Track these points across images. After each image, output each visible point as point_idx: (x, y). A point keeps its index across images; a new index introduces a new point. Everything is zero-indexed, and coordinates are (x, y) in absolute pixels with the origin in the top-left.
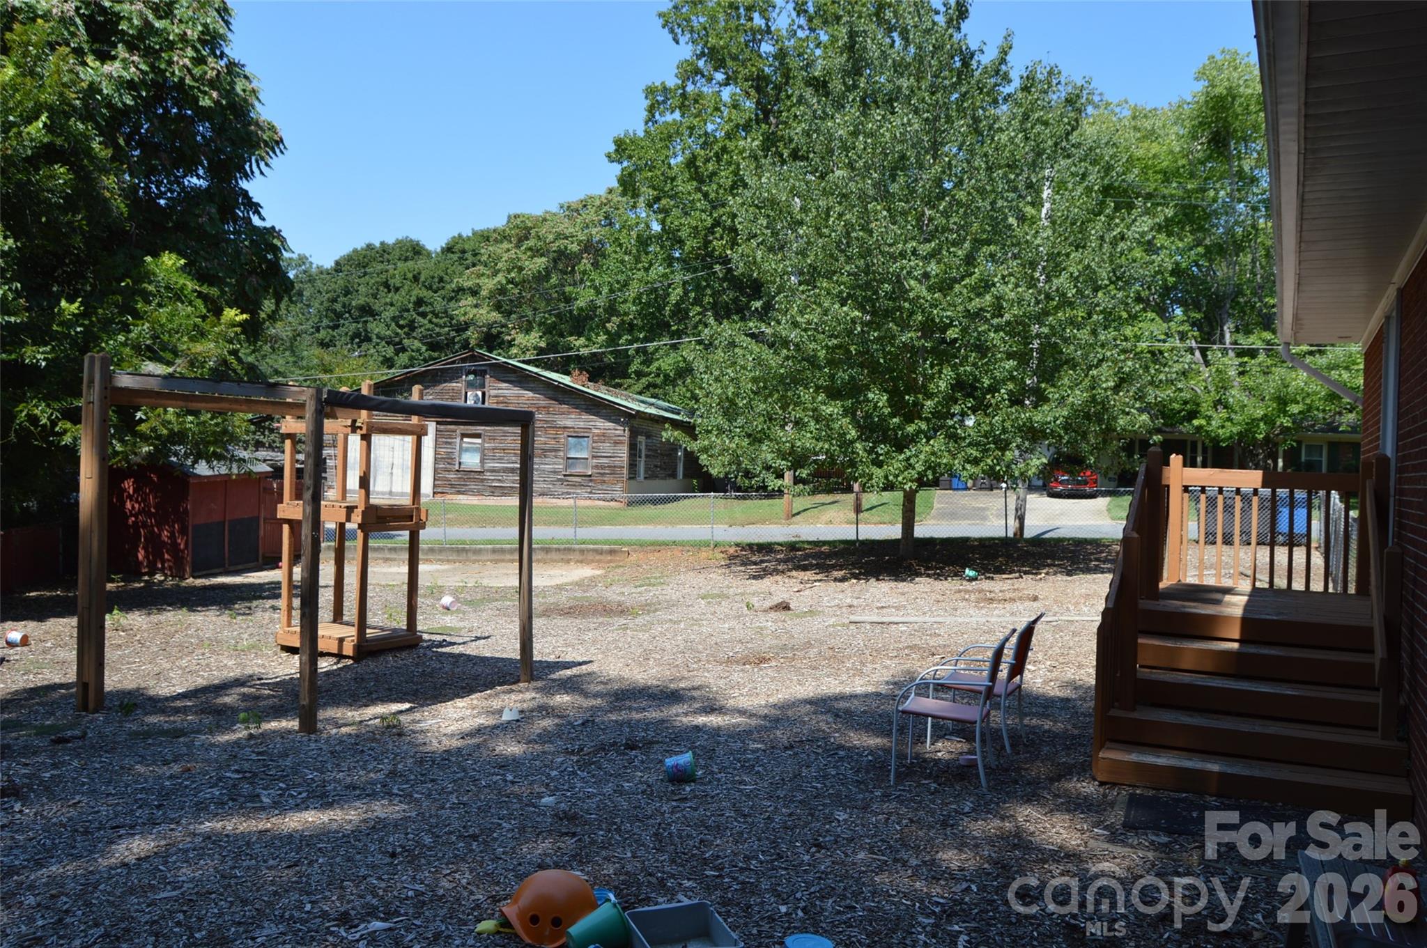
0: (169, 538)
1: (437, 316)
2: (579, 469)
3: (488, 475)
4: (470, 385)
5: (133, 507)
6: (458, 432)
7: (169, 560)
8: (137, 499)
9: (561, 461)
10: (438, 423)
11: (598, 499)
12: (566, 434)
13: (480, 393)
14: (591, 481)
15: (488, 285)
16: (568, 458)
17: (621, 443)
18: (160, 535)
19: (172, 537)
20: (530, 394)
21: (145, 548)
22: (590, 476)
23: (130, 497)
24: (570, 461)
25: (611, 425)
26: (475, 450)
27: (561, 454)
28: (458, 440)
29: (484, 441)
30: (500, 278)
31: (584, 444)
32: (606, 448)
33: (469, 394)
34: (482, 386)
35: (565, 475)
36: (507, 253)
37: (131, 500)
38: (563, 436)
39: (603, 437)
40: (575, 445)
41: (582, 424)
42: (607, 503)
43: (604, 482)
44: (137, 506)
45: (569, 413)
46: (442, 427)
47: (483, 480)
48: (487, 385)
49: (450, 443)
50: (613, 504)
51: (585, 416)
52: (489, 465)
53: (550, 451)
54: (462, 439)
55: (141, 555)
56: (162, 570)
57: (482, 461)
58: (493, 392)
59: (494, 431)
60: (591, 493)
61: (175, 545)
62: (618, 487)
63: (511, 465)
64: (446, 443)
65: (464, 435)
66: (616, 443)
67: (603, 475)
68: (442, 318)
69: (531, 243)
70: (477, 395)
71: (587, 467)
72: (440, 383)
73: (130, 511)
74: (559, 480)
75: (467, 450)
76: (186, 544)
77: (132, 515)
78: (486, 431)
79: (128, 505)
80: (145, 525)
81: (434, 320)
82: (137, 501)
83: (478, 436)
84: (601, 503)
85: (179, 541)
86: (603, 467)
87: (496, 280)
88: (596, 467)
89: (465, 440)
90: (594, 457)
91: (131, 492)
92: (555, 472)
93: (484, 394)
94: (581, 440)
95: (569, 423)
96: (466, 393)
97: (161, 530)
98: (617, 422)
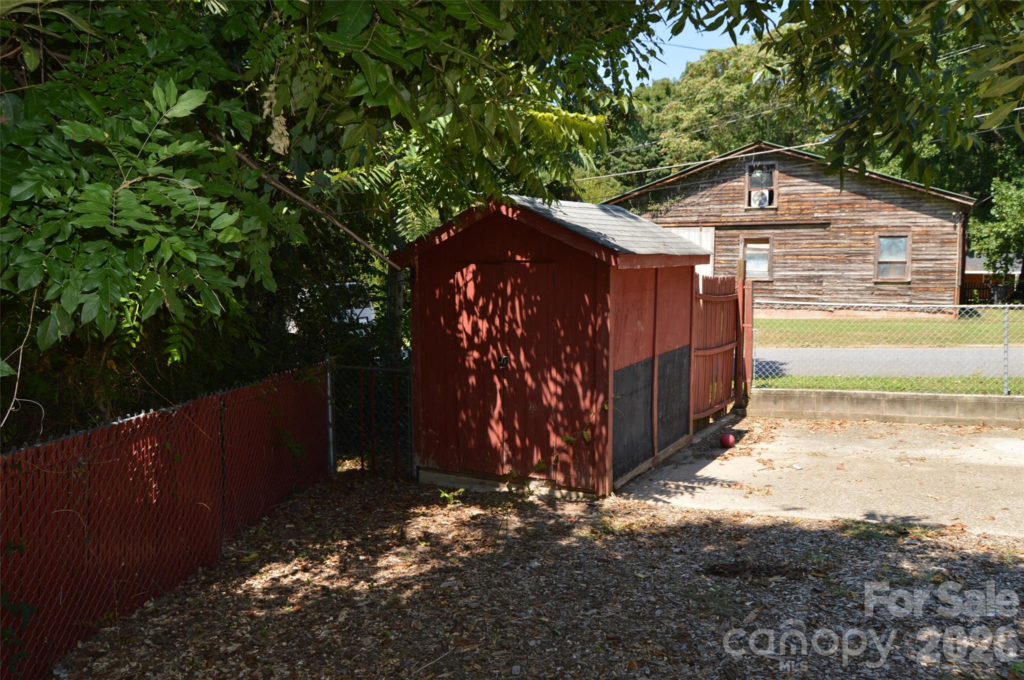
0: (560, 398)
1: (629, 155)
2: (893, 276)
3: (778, 285)
4: (755, 183)
5: (476, 329)
6: (741, 237)
7: (560, 450)
8: (484, 308)
9: (871, 266)
10: (717, 228)
11: (922, 311)
12: (876, 234)
13: (766, 192)
14: (910, 289)
15: (688, 117)
16: (880, 263)
17: (951, 242)
18: (538, 394)
19: (568, 394)
20: (830, 189)
21: (505, 420)
22: (909, 283)
23: (469, 306)
24: (882, 266)
25: (936, 221)
26: (762, 257)
27: (871, 258)
28: (741, 246)
29: (773, 246)
30: (700, 109)
31: (901, 245)
32: (931, 249)
33: (753, 193)
34: (770, 183)
35: (876, 283)
36: (706, 86)
37: (471, 313)
38: (873, 237)
39: (926, 236)
40: (889, 248)
41: (897, 222)
42: (931, 316)
43: (928, 290)
44: (483, 325)
45: (881, 209)
46: (722, 233)
47: (771, 291)
48: (775, 181)
49: (731, 251)
50: (939, 316)
51: (902, 212)
52: (779, 274)
53: (857, 255)
54: (745, 246)
55: (496, 434)
56: (544, 470)
57: (771, 270)
58: (784, 190)
59: (785, 235)
60: (910, 303)
61: (574, 412)
62: (946, 296)
63: (807, 273)
64: (727, 250)
65: (747, 241)
66: (943, 243)
67: (925, 281)
68: (634, 156)
69: (731, 71)
70: (763, 194)
71: (904, 272)
72: (719, 183)
73: (470, 338)
74: (868, 288)
75: (752, 257)
76: (604, 413)
77: (472, 346)
78: (775, 235)
79: (465, 323)
80: (503, 370)
81: (628, 158)
82: (484, 315)
83: (765, 241)
84: (923, 315)
85: (585, 404)
86: (926, 273)
87: (696, 111)
88: (917, 272)
89: (749, 246)
90: (913, 260)
91: (471, 292)
92: (863, 280)
93: (771, 193)
94: (896, 240)
95: (880, 221)
96: (750, 193)
97: (541, 381)
98: (947, 217)
